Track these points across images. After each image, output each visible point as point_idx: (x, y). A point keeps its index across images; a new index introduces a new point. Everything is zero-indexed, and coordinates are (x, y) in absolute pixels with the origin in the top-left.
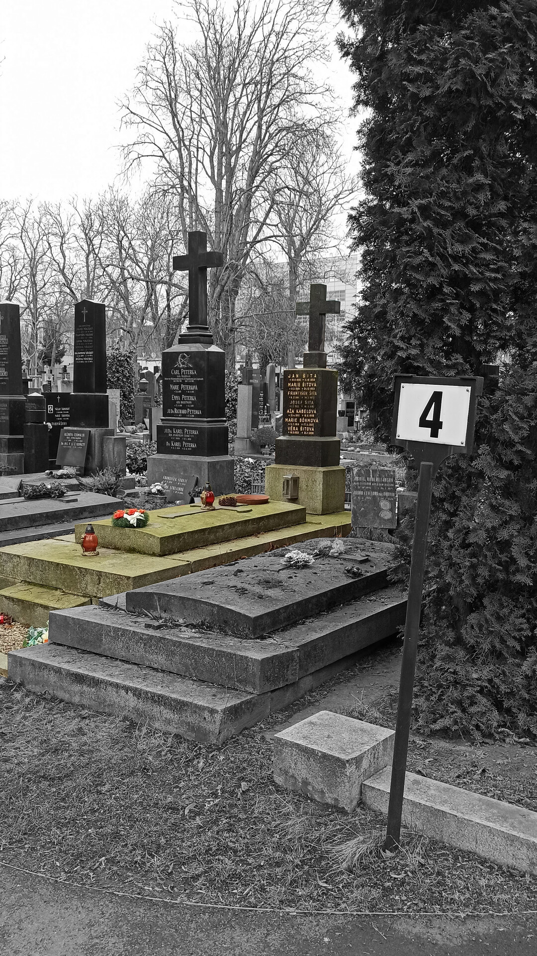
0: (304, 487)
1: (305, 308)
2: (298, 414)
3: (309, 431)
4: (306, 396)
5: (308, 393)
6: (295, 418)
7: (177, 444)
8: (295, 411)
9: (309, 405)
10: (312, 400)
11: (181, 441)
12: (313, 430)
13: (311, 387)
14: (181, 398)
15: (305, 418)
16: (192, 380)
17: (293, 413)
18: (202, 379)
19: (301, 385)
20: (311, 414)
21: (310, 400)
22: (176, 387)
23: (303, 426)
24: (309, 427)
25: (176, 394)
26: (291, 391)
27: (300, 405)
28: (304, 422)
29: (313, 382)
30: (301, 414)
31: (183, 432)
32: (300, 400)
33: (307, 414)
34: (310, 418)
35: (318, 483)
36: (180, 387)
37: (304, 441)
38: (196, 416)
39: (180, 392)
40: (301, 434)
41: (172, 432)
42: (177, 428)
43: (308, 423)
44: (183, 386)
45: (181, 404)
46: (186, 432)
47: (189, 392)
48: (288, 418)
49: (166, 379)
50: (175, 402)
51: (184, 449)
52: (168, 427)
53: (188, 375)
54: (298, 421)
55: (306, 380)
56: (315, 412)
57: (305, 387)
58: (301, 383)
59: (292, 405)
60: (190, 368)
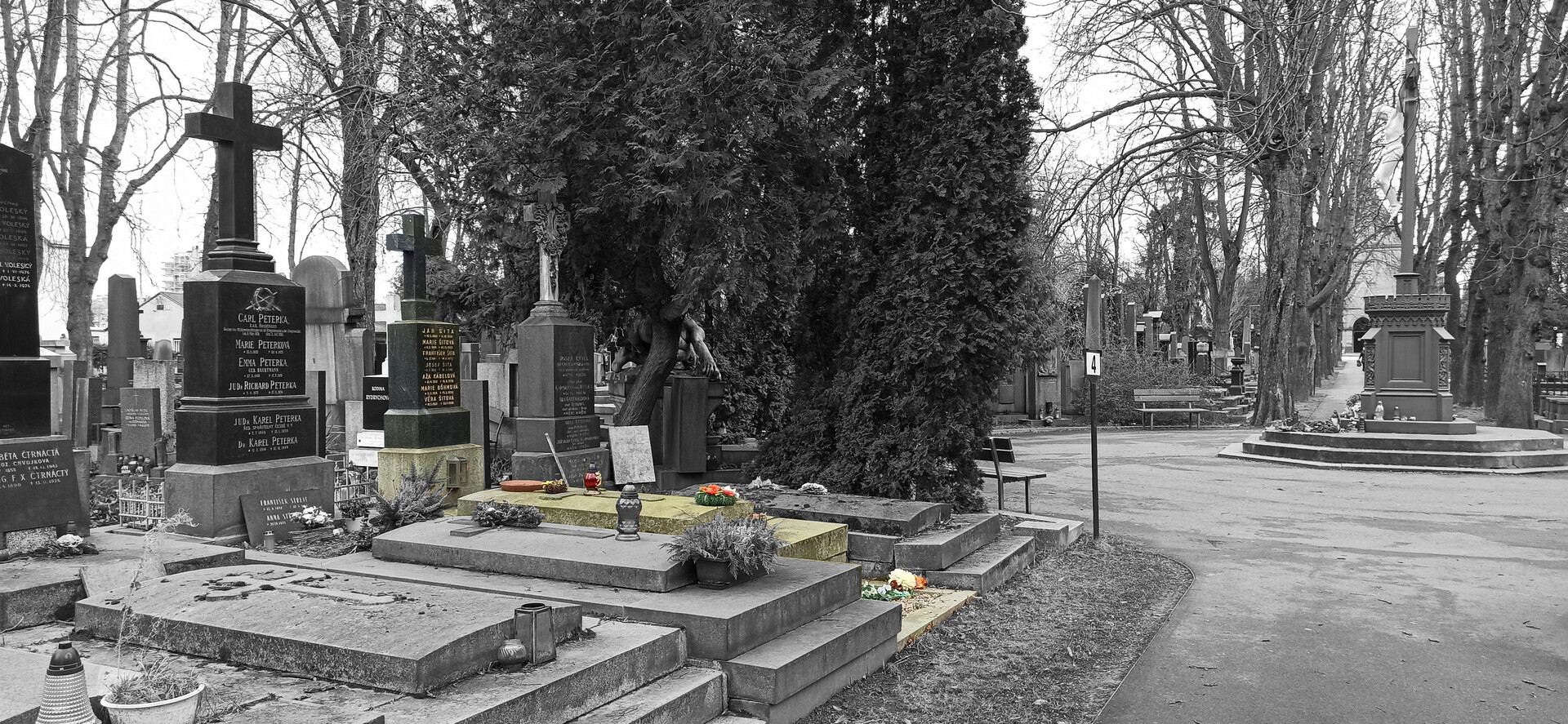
2: (435, 379)
3: (449, 400)
4: (443, 356)
5: (446, 353)
6: (432, 385)
7: (260, 443)
8: (432, 376)
9: (448, 367)
11: (268, 435)
12: (453, 398)
13: (449, 345)
14: (258, 362)
15: (444, 384)
16: (281, 333)
17: (430, 380)
18: (299, 332)
19: (438, 342)
20: (450, 378)
21: (448, 361)
22: (249, 344)
23: (442, 395)
24: (448, 395)
25: (247, 357)
26: (426, 350)
27: (437, 368)
28: (443, 390)
29: (451, 339)
30: (439, 380)
31: (273, 419)
32: (437, 361)
33: (445, 380)
34: (449, 384)
36: (255, 345)
37: (447, 414)
38: (288, 391)
39: (257, 352)
40: (440, 406)
41: (251, 421)
42: (260, 414)
43: (447, 390)
44: (261, 343)
45: (257, 373)
46: (279, 420)
47: (273, 352)
48: (426, 385)
49: (225, 329)
50: (246, 369)
51: (275, 449)
52: (241, 415)
53: (271, 324)
54: (436, 389)
55: (442, 336)
56: (454, 376)
57: (442, 345)
58: (438, 340)
59: (428, 368)
60: (276, 313)
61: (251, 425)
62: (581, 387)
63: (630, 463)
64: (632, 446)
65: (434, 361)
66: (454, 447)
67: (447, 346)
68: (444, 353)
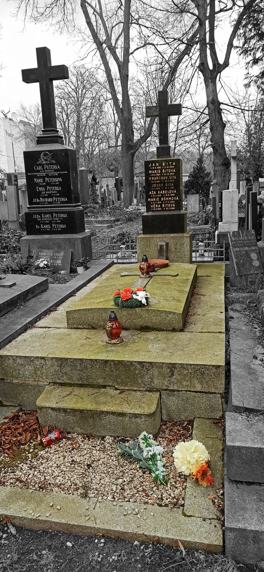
0: (173, 249)
1: (154, 111)
2: (159, 194)
3: (171, 207)
4: (166, 180)
5: (168, 178)
6: (157, 197)
7: (46, 226)
8: (157, 193)
9: (170, 186)
10: (171, 183)
11: (50, 223)
12: (174, 205)
13: (171, 172)
14: (46, 189)
15: (166, 197)
16: (56, 174)
17: (155, 195)
18: (66, 172)
19: (161, 171)
20: (172, 193)
21: (170, 182)
22: (41, 180)
23: (165, 204)
24: (170, 204)
25: (40, 186)
26: (152, 176)
27: (161, 187)
28: (166, 200)
29: (173, 169)
30: (162, 194)
31: (52, 216)
32: (161, 183)
33: (168, 194)
34: (171, 197)
35: (185, 245)
36: (44, 181)
37: (168, 215)
38: (63, 202)
39: (45, 184)
40: (163, 210)
41: (41, 216)
42: (45, 213)
43: (170, 201)
44: (47, 179)
45: (46, 194)
46: (55, 216)
47: (53, 183)
48: (151, 198)
49: (28, 174)
50: (40, 192)
51: (54, 229)
52: (36, 214)
53: (51, 169)
54: (160, 200)
55: (165, 167)
56: (175, 192)
57: (165, 173)
58: (161, 170)
59: (154, 187)
60: (53, 164)
61: (41, 218)
65: (159, 183)
66: (167, 235)
67: (169, 173)
68: (167, 178)
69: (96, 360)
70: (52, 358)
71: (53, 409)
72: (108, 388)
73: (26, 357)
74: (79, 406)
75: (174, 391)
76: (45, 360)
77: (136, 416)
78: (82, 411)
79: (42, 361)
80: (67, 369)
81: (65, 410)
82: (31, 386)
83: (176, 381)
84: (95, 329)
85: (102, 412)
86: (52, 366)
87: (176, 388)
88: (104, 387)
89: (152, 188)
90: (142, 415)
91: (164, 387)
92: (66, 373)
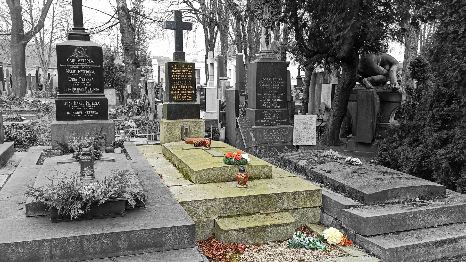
0: (193, 131)
1: (172, 25)
2: (180, 88)
3: (188, 98)
4: (185, 78)
5: (187, 76)
6: (178, 91)
7: (78, 113)
8: (178, 87)
9: (188, 83)
11: (82, 110)
12: (191, 97)
13: (189, 72)
14: (78, 79)
15: (185, 91)
16: (90, 67)
17: (176, 89)
18: (99, 66)
20: (189, 88)
21: (188, 80)
22: (73, 72)
23: (184, 96)
24: (188, 96)
25: (72, 77)
26: (174, 75)
27: (181, 83)
28: (185, 94)
29: (190, 70)
30: (182, 89)
31: (85, 103)
32: (181, 80)
33: (186, 89)
34: (189, 91)
35: (202, 128)
36: (77, 73)
38: (95, 92)
39: (77, 75)
40: (183, 101)
42: (78, 101)
43: (188, 94)
44: (79, 71)
45: (78, 84)
46: (88, 104)
47: (86, 75)
48: (173, 91)
49: (61, 65)
50: (72, 82)
51: (86, 116)
52: (68, 101)
53: (84, 63)
54: (180, 93)
55: (184, 68)
56: (192, 87)
57: (184, 72)
58: (181, 70)
59: (175, 83)
60: (87, 58)
61: (73, 105)
62: (277, 94)
63: (303, 134)
64: (305, 126)
66: (188, 120)
67: (187, 73)
68: (185, 76)
69: (250, 196)
70: (220, 199)
71: (235, 230)
72: (256, 214)
73: (201, 200)
74: (251, 225)
75: (295, 209)
76: (215, 201)
77: (287, 224)
78: (254, 228)
79: (213, 202)
80: (230, 205)
81: (243, 230)
82: (203, 222)
83: (297, 202)
84: (215, 182)
85: (267, 226)
86: (220, 204)
87: (296, 207)
88: (254, 214)
89: (174, 83)
90: (290, 223)
91: (290, 208)
92: (229, 208)
